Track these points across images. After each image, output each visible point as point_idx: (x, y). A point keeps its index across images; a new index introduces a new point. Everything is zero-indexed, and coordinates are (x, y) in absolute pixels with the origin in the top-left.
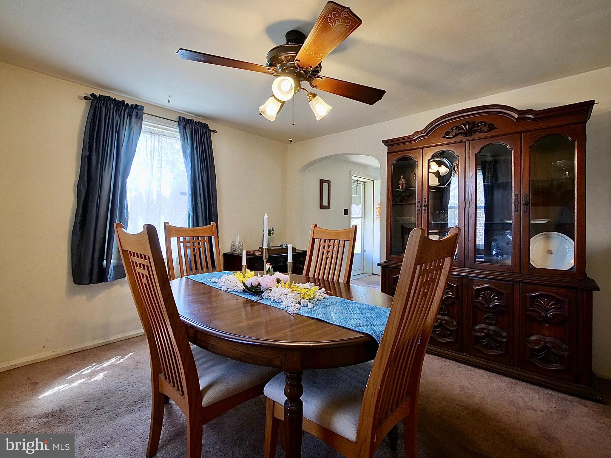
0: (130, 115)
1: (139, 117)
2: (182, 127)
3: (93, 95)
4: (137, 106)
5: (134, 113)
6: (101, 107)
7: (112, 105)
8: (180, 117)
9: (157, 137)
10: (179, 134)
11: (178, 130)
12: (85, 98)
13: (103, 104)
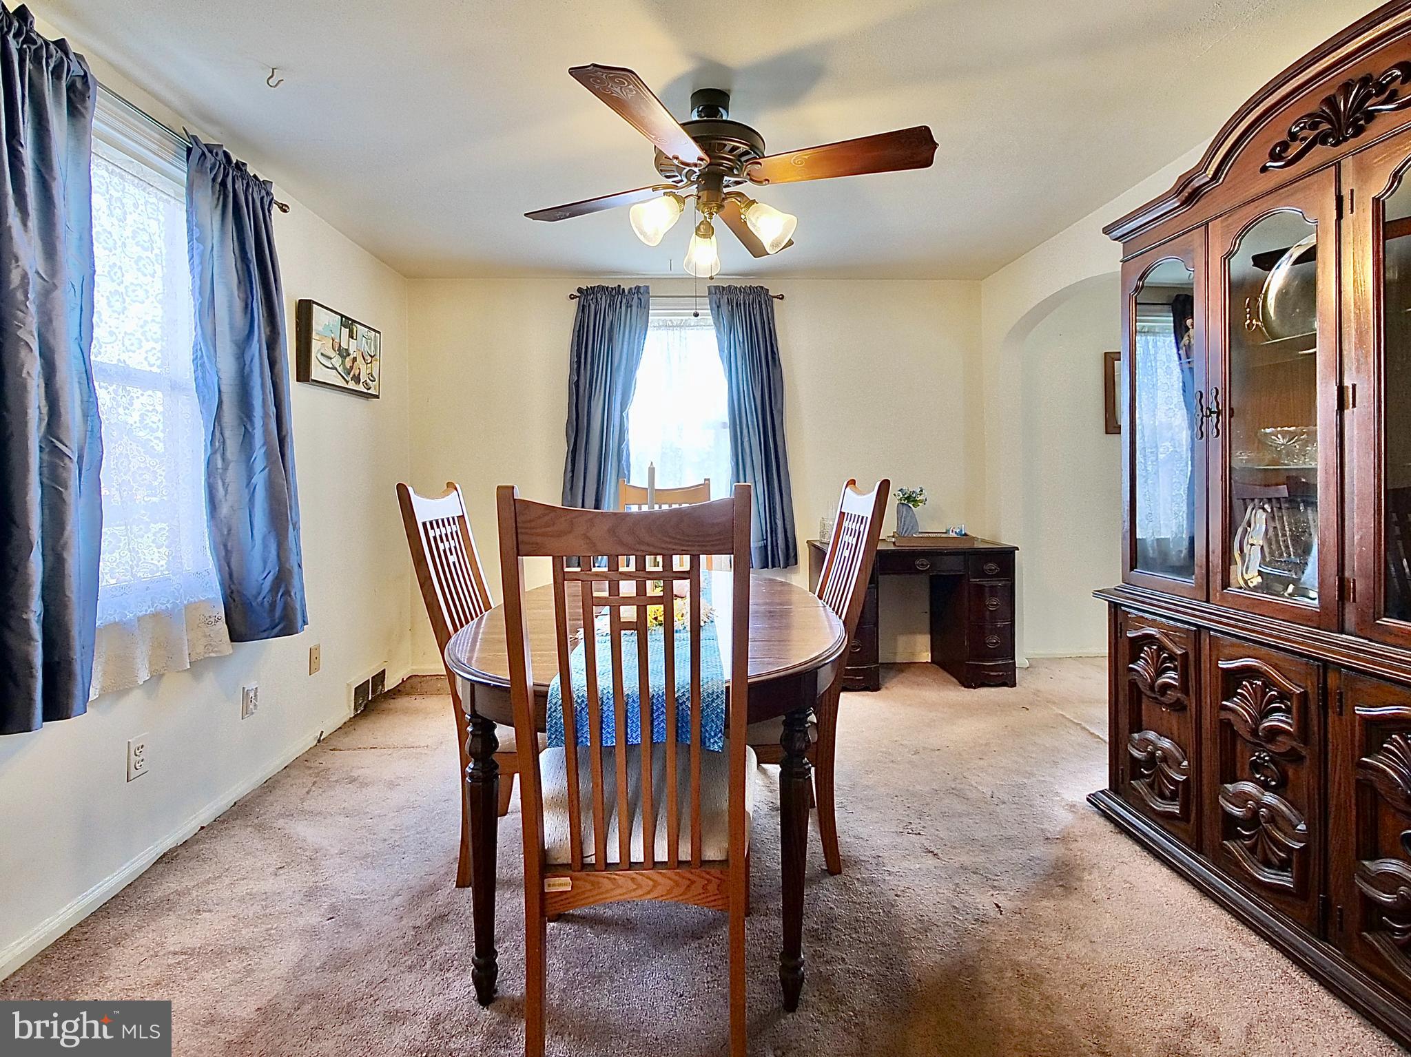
0: (629, 306)
1: (644, 306)
2: (714, 306)
3: (580, 290)
4: (638, 288)
5: (635, 302)
6: (589, 305)
7: (604, 296)
8: (709, 287)
9: (677, 332)
10: (711, 317)
11: (710, 311)
12: (572, 297)
13: (592, 299)
